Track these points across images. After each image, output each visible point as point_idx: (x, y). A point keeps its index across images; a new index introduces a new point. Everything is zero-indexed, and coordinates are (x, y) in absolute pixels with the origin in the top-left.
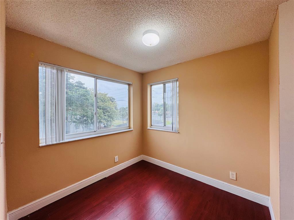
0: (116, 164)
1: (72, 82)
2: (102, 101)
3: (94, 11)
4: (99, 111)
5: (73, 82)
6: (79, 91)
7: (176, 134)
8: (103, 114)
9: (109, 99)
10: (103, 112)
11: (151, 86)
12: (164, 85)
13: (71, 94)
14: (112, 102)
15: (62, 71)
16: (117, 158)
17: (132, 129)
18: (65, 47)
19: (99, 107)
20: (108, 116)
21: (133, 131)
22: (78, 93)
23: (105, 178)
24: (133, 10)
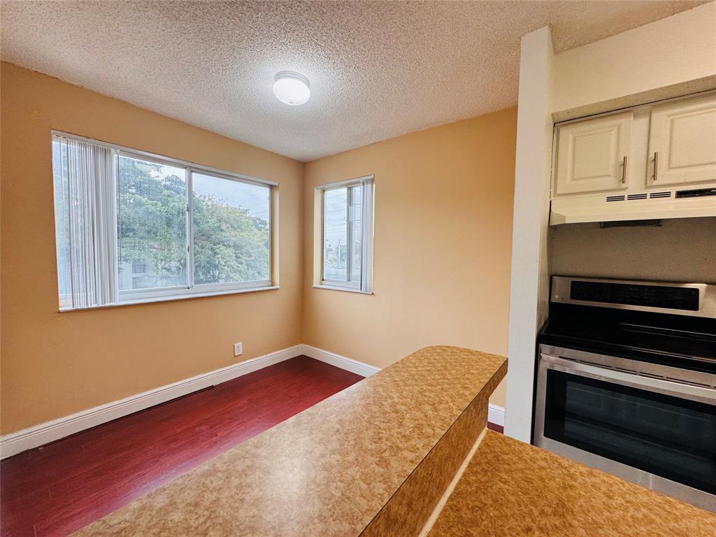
0: (237, 358)
1: (158, 177)
2: (232, 227)
3: (159, 30)
4: (225, 251)
5: (159, 179)
6: (173, 201)
7: (368, 296)
8: (234, 258)
9: (251, 222)
10: (235, 253)
11: (324, 191)
12: (350, 189)
13: (153, 208)
14: (260, 230)
15: (106, 152)
16: (239, 348)
17: (277, 287)
18: (112, 98)
19: (226, 243)
20: (248, 266)
21: (278, 291)
22: (172, 205)
23: (212, 387)
24: (238, 32)
